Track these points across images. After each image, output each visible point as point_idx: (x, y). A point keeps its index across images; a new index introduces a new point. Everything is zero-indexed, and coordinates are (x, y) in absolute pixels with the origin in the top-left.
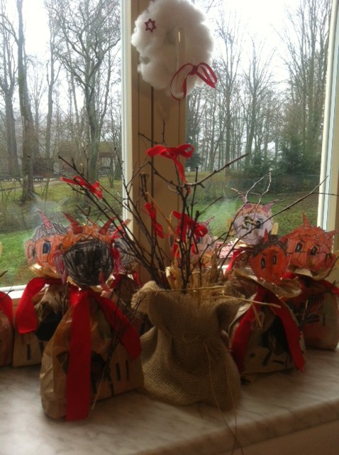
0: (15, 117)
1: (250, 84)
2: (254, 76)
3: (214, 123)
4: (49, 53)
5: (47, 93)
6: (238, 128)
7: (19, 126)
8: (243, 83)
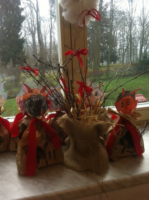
0: (37, 45)
1: (141, 21)
2: (143, 17)
3: (124, 40)
4: (50, 15)
5: (49, 33)
6: (136, 42)
7: (38, 48)
8: (138, 21)
